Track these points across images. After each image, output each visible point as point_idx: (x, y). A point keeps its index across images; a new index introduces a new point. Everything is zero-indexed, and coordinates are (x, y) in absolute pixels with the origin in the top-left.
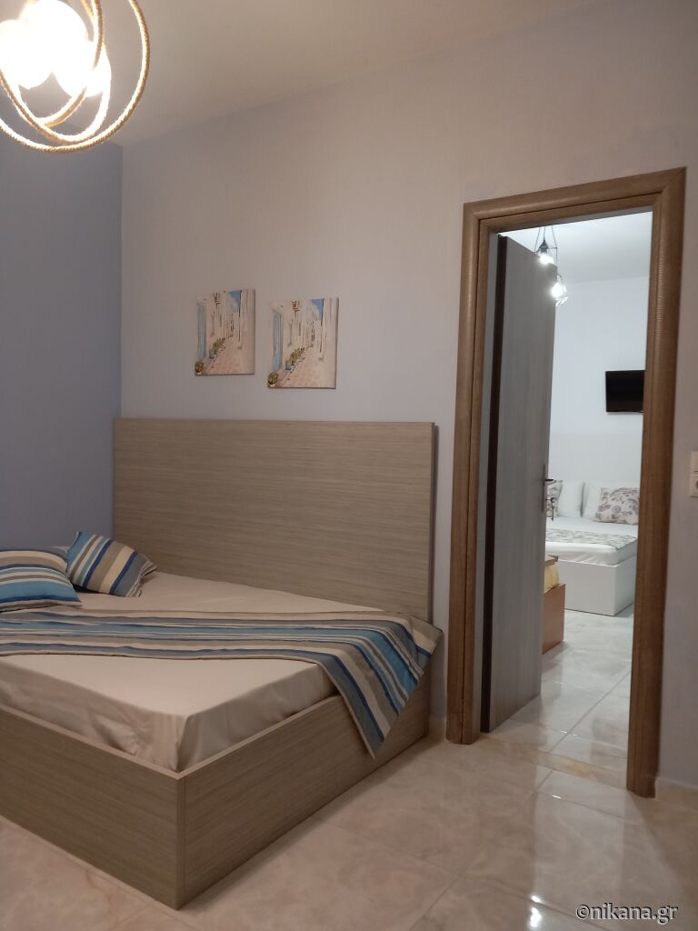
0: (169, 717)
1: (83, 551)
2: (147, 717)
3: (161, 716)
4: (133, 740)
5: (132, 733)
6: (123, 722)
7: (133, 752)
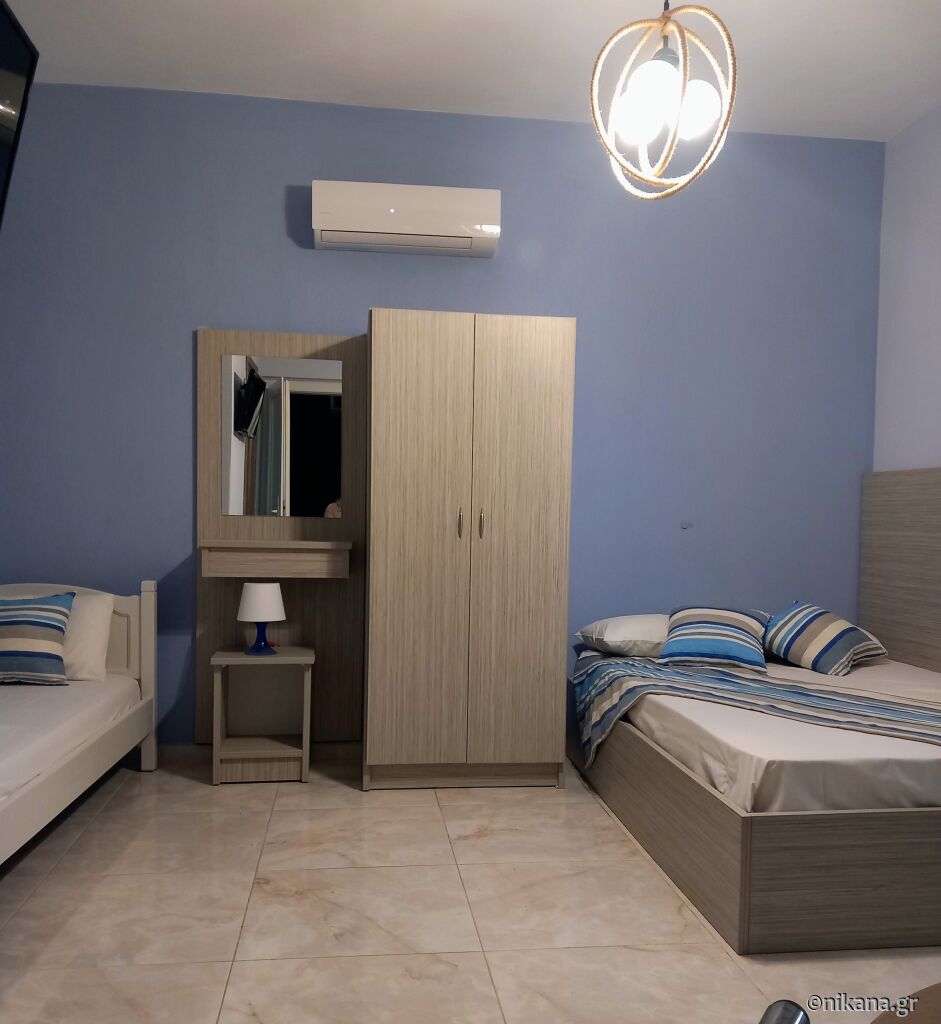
0: (751, 757)
1: (787, 618)
2: (735, 755)
3: (744, 754)
4: (725, 779)
5: (724, 773)
6: (720, 761)
7: (722, 790)
